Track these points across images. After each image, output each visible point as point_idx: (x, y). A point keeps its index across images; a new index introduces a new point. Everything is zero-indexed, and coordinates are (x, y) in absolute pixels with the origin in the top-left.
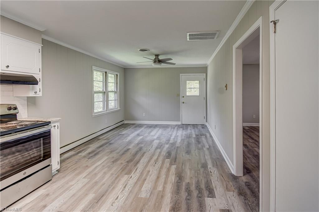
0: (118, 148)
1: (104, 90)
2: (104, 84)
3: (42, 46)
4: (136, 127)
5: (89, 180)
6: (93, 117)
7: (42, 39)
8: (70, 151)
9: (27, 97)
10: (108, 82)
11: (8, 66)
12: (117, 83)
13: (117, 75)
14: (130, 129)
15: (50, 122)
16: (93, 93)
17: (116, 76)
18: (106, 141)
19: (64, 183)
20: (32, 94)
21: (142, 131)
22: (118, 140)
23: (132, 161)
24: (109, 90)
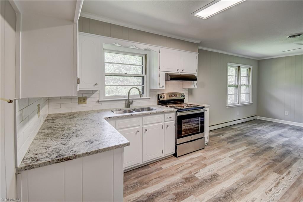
0: (257, 142)
1: (237, 84)
2: (237, 77)
3: (198, 54)
4: (275, 126)
5: (234, 161)
6: (227, 107)
7: (199, 49)
8: (211, 132)
9: (189, 89)
10: (241, 76)
11: (183, 70)
12: (249, 77)
13: (250, 68)
14: (266, 126)
15: (204, 107)
16: (227, 86)
17: (248, 69)
18: (240, 132)
19: (214, 154)
20: (192, 87)
21: (285, 132)
22: (254, 134)
23: (281, 162)
24: (241, 84)
